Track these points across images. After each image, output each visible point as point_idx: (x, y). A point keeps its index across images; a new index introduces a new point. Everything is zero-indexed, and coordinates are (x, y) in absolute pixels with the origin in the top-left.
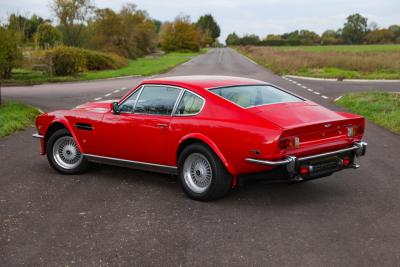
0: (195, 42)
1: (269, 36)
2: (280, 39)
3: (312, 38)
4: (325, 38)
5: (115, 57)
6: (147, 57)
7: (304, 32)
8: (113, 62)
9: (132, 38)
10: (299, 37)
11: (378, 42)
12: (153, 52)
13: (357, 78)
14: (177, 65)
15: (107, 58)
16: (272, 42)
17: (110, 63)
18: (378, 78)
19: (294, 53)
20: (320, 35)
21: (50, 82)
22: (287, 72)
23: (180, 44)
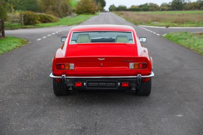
0: (93, 9)
1: (132, 6)
2: (138, 7)
3: (155, 7)
4: (162, 7)
5: (52, 16)
6: (68, 17)
7: (151, 4)
8: (52, 19)
9: (59, 7)
10: (148, 7)
11: (191, 9)
12: (70, 14)
13: (176, 26)
14: (84, 21)
15: (49, 17)
16: (133, 9)
17: (50, 19)
18: (186, 26)
19: (145, 15)
20: (160, 6)
21: (22, 28)
22: (141, 24)
23: (85, 10)
